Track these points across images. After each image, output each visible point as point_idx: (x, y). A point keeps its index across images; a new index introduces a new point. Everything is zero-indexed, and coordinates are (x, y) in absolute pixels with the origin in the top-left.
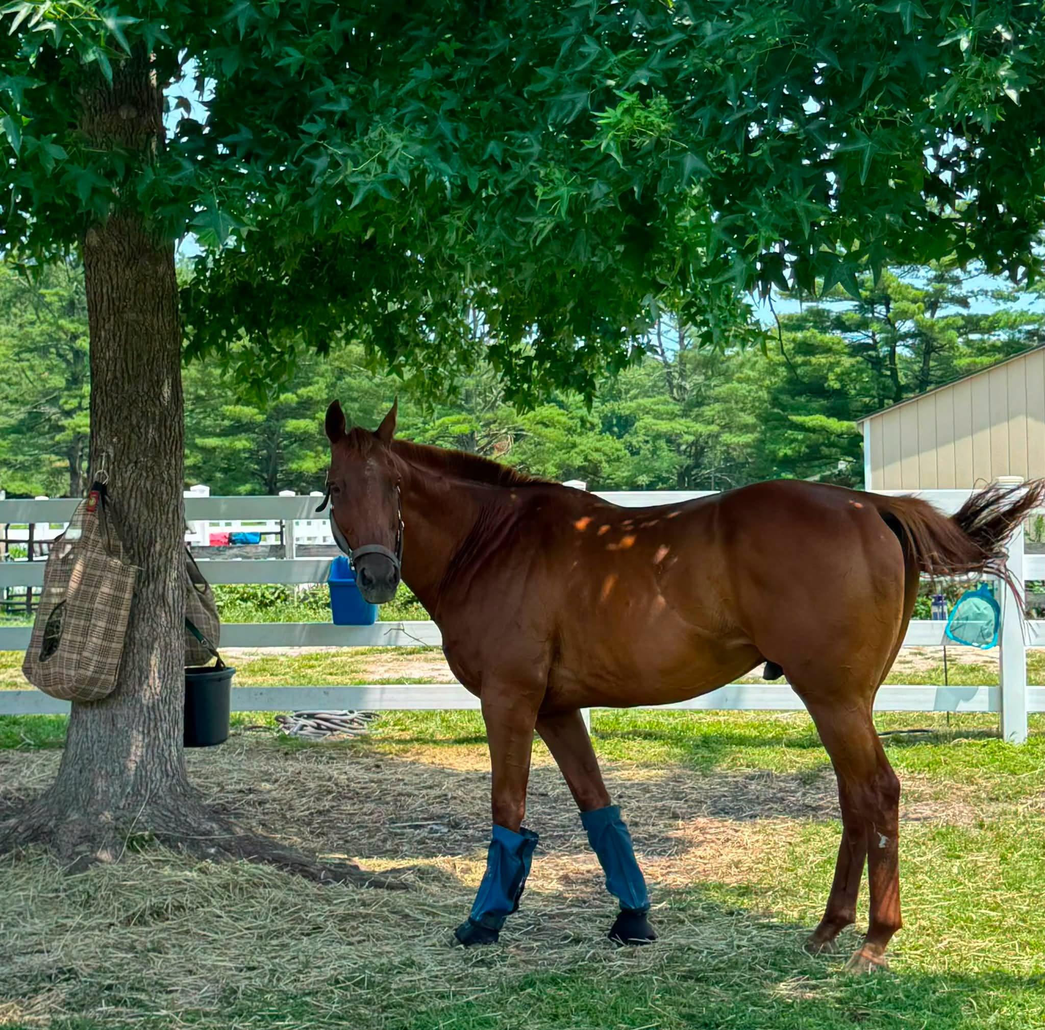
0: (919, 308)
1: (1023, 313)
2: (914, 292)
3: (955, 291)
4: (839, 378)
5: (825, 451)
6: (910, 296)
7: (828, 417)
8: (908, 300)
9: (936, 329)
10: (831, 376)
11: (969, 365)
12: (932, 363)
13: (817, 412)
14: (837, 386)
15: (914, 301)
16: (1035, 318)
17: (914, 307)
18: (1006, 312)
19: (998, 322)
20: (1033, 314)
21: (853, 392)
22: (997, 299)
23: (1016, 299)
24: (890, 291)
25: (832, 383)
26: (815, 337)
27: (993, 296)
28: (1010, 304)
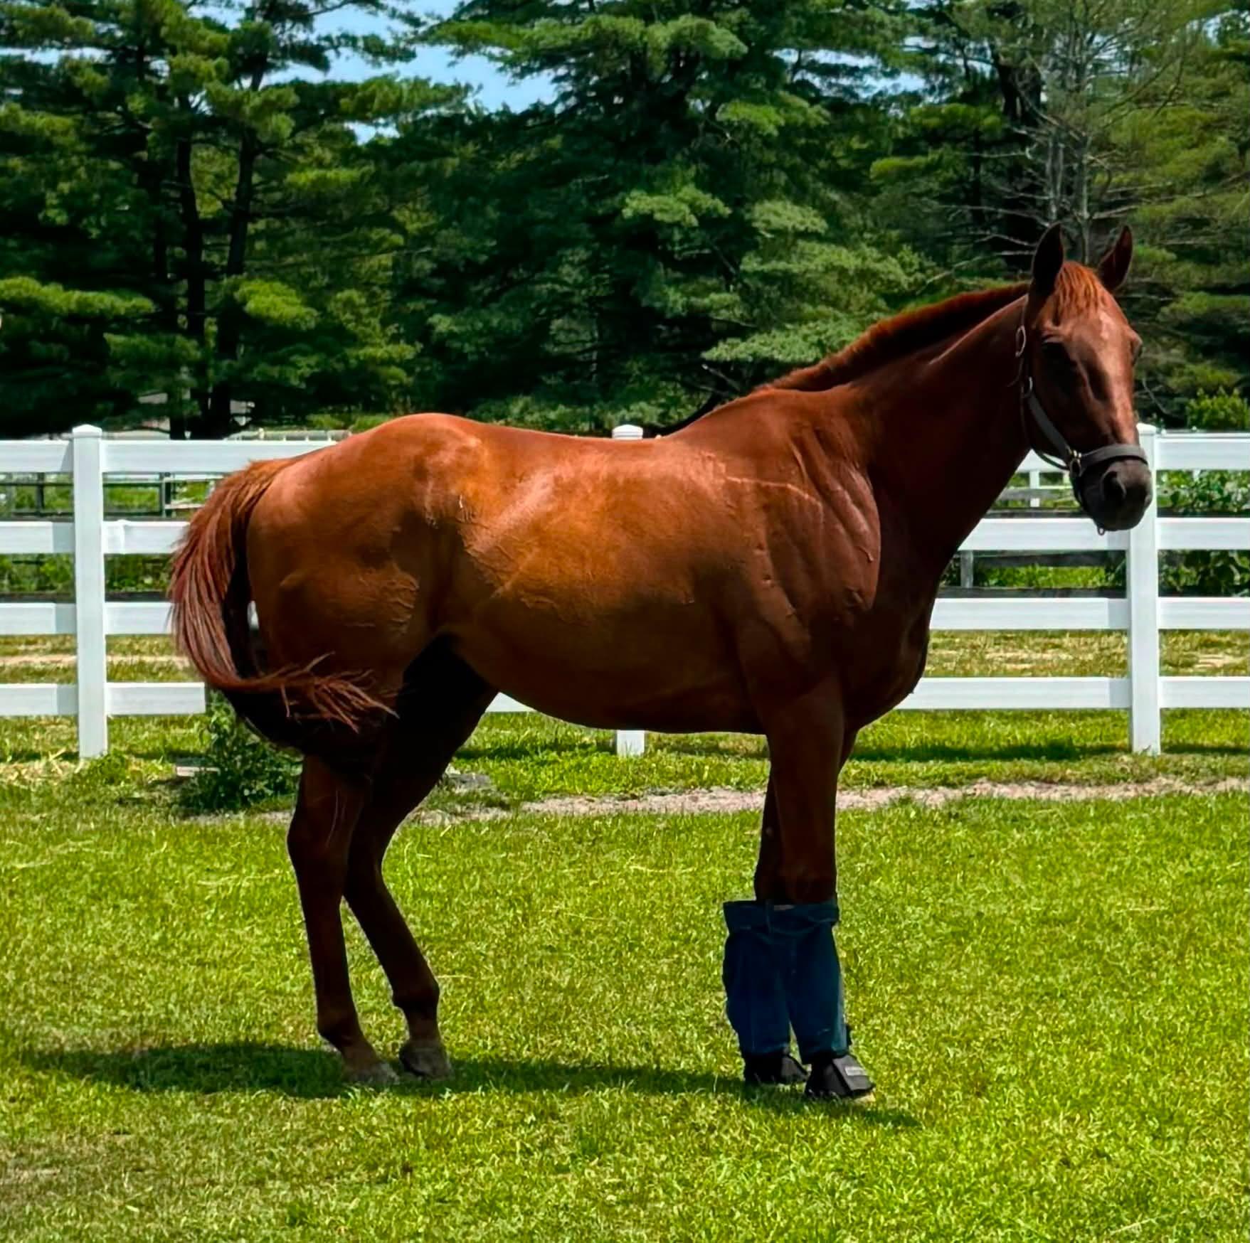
0: (218, 68)
1: (419, 84)
2: (212, 35)
3: (300, 35)
4: (66, 203)
5: (38, 348)
6: (205, 44)
7: (44, 280)
8: (198, 51)
9: (247, 109)
10: (51, 199)
11: (314, 183)
12: (256, 178)
13: (23, 270)
14: (61, 218)
15: (212, 53)
16: (440, 95)
17: (208, 65)
18: (387, 81)
19: (372, 98)
20: (437, 87)
21: (95, 233)
22: (376, 54)
23: (408, 56)
24: (164, 31)
25: (52, 213)
26: (16, 120)
27: (367, 49)
28: (399, 65)
